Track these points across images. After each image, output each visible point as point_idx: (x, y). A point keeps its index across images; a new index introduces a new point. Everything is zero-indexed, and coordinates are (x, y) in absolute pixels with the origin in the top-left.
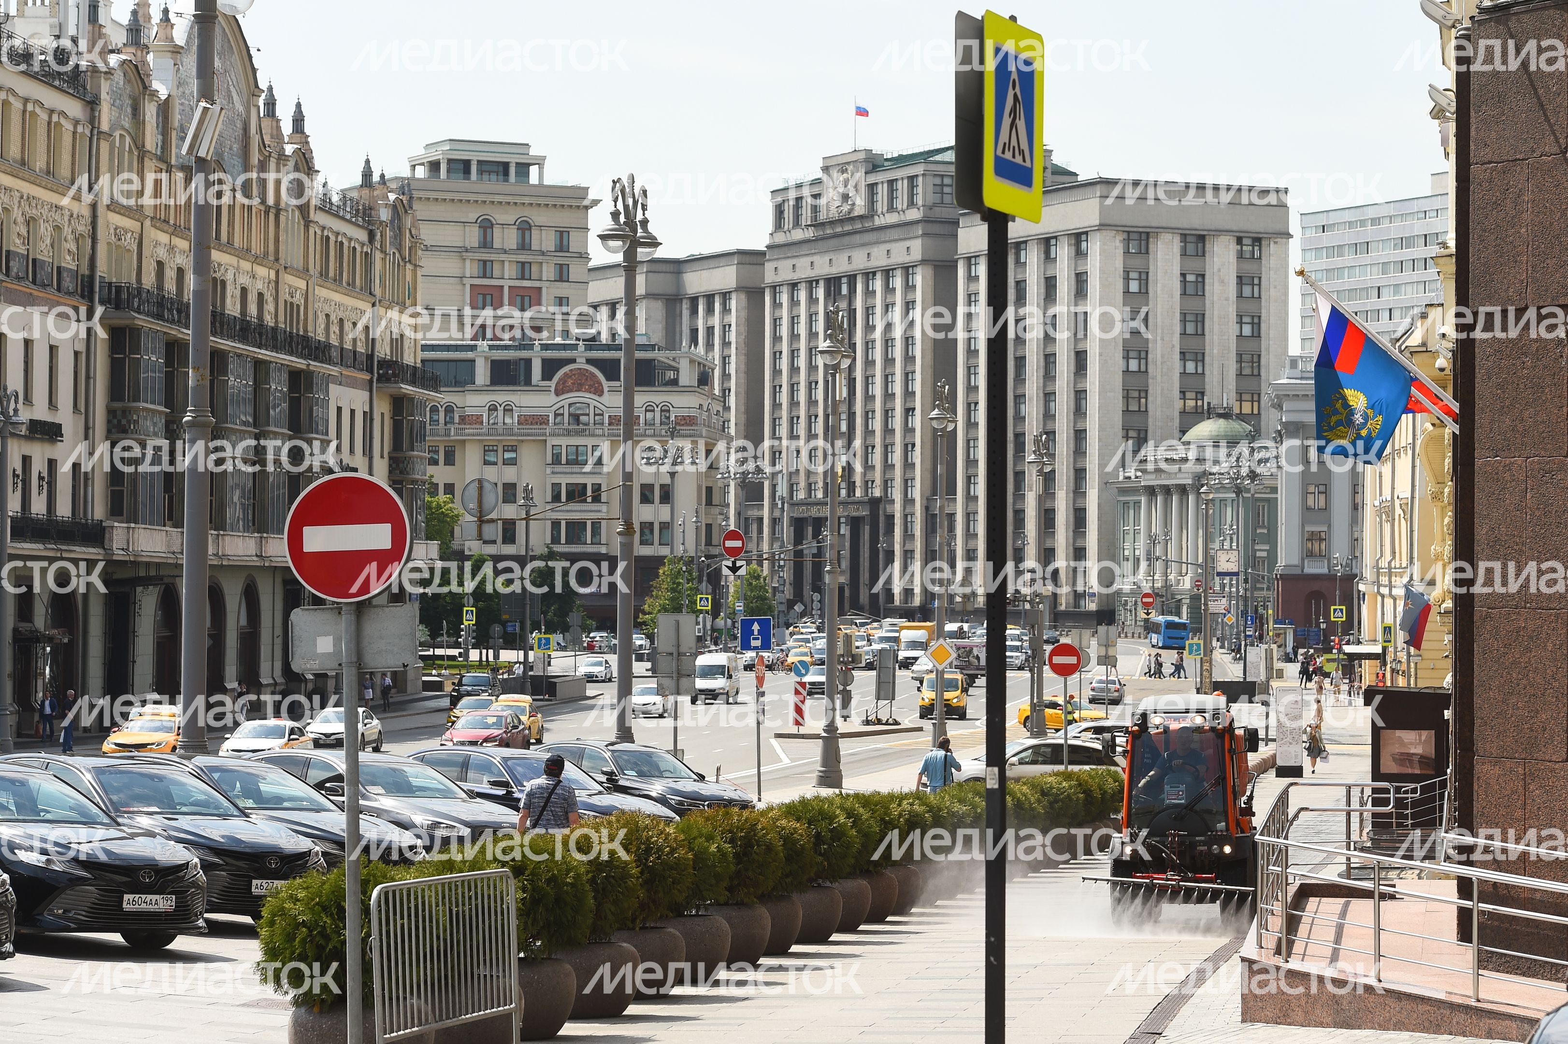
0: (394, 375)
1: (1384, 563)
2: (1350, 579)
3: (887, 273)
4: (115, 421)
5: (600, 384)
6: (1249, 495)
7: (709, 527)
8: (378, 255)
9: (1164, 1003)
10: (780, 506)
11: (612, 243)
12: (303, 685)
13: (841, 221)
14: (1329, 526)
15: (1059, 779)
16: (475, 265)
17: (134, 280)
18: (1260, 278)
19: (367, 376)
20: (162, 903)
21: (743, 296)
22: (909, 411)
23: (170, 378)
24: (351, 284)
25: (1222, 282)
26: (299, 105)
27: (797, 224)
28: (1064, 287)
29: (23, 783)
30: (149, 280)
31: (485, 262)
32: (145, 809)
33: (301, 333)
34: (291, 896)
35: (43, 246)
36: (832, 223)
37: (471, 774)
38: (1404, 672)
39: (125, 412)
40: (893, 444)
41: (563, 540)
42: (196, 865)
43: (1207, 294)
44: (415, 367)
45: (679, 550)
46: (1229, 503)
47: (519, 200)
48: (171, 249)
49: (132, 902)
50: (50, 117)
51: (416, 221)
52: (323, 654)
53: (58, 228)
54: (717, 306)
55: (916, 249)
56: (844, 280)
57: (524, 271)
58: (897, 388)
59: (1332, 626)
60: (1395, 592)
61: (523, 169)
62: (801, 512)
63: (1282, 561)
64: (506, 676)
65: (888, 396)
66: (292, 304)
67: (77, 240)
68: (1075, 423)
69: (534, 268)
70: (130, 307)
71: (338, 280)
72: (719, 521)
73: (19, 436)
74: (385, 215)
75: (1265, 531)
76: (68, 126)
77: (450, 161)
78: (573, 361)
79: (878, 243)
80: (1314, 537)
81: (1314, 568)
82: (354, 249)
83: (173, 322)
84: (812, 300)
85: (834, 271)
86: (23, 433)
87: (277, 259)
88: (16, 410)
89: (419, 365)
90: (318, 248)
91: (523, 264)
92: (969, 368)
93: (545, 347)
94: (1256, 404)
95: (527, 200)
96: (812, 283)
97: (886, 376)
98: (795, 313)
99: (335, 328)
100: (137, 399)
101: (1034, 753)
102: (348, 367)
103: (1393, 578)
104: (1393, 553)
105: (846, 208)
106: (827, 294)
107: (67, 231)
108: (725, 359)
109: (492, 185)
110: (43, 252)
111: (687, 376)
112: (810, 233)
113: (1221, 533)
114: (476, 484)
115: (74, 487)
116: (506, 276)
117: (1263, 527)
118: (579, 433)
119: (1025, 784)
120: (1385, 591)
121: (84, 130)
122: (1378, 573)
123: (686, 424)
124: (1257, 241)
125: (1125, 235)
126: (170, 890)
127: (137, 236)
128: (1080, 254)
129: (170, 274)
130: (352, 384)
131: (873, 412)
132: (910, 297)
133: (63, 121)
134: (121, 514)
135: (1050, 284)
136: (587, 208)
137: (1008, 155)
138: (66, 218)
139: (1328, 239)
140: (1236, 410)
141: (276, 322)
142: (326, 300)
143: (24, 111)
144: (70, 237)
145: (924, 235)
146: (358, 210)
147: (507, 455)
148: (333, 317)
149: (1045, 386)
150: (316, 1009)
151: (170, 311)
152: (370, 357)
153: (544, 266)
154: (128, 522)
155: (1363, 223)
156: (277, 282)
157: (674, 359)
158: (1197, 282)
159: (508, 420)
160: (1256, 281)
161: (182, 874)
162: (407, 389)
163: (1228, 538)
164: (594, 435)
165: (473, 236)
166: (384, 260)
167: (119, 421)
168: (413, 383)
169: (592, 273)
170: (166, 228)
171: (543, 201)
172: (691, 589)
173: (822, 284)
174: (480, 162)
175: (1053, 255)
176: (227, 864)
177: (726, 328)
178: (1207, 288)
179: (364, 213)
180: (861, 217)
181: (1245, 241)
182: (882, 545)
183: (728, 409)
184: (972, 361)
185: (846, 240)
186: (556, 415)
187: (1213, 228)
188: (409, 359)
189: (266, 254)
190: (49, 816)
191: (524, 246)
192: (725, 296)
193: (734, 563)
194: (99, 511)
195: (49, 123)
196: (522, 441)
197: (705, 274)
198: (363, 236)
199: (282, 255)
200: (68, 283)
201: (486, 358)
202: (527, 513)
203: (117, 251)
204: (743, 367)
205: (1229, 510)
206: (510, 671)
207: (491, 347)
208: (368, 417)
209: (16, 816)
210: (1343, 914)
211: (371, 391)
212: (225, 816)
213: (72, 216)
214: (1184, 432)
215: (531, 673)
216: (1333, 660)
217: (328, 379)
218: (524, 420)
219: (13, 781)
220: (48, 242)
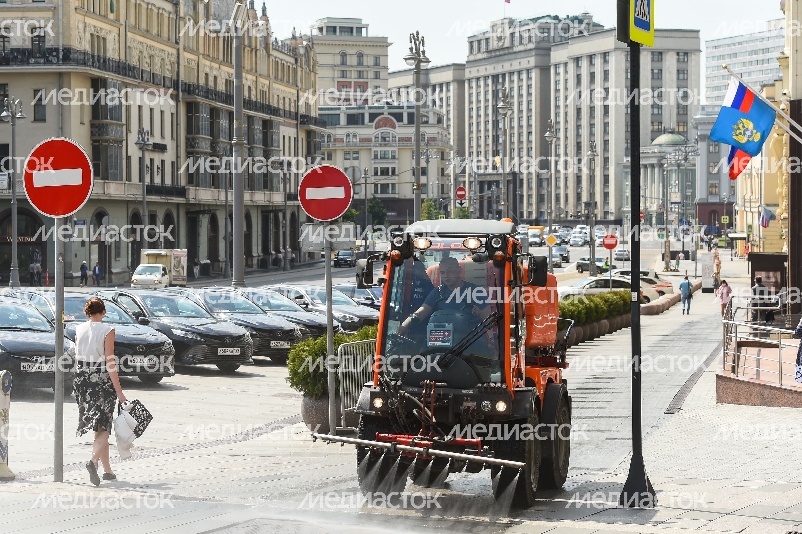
0: (307, 121)
1: (747, 197)
2: (731, 204)
3: (519, 72)
4: (189, 143)
5: (394, 124)
6: (684, 168)
7: (443, 185)
8: (299, 69)
9: (678, 394)
10: (474, 176)
11: (409, 61)
12: (271, 256)
13: (499, 50)
14: (720, 181)
15: (612, 295)
16: (339, 73)
17: (196, 81)
18: (687, 71)
19: (295, 122)
20: (235, 352)
21: (456, 84)
22: (529, 133)
23: (212, 124)
24: (288, 82)
25: (670, 73)
26: (264, 4)
27: (479, 51)
28: (599, 77)
29: (173, 300)
30: (202, 82)
31: (343, 71)
32: (224, 311)
33: (267, 103)
34: (301, 349)
35: (157, 67)
36: (495, 51)
37: (356, 295)
38: (757, 246)
39: (194, 139)
40: (522, 148)
41: (379, 192)
42: (248, 336)
43: (663, 78)
44: (316, 118)
45: (431, 196)
46: (674, 171)
47: (357, 43)
48: (211, 68)
49: (222, 351)
50: (158, 11)
51: (315, 54)
52: (315, 244)
53: (163, 59)
54: (444, 88)
55: (531, 61)
56: (500, 76)
57: (360, 74)
58: (524, 123)
59: (722, 226)
60: (753, 210)
61: (359, 30)
62: (482, 179)
63: (698, 198)
64: (357, 251)
65: (520, 127)
66: (263, 91)
67: (171, 64)
68: (604, 137)
69: (365, 74)
70: (194, 93)
71: (282, 80)
72: (447, 183)
73: (148, 150)
74: (302, 51)
75: (690, 183)
76: (166, 15)
77: (327, 27)
78: (382, 114)
79: (515, 59)
80: (713, 186)
81: (712, 200)
82: (289, 66)
83: (213, 100)
84: (486, 85)
85: (496, 72)
86: (150, 149)
87: (256, 72)
88: (148, 139)
89: (317, 117)
90: (274, 66)
91: (360, 72)
92: (556, 114)
93: (370, 108)
94: (685, 127)
95: (361, 44)
96: (486, 78)
97: (519, 118)
98: (478, 91)
99: (281, 101)
100: (198, 133)
101: (596, 283)
102: (287, 118)
103: (752, 204)
104: (752, 192)
105: (501, 44)
106: (493, 82)
107: (167, 61)
108: (448, 112)
109: (346, 37)
110: (157, 70)
111: (432, 120)
112: (485, 55)
113: (671, 185)
114: (352, 169)
115: (172, 172)
116: (353, 77)
117: (689, 182)
118: (386, 145)
119: (597, 297)
120: (748, 209)
121: (173, 16)
122: (745, 202)
123: (432, 141)
124: (686, 54)
125: (626, 53)
126: (238, 346)
127: (196, 62)
128: (606, 61)
129: (211, 79)
130: (289, 125)
131: (514, 134)
132: (529, 83)
133: (164, 13)
134: (192, 183)
135: (592, 76)
136: (387, 46)
137: (640, 17)
138: (166, 55)
139: (718, 52)
140: (677, 130)
141: (257, 99)
142: (278, 89)
143: (147, 8)
144: (168, 63)
145: (536, 55)
146: (290, 49)
147: (355, 155)
148: (280, 96)
149: (590, 121)
150: (314, 398)
151: (212, 95)
152: (297, 114)
153: (369, 72)
154: (196, 186)
155: (734, 44)
156: (256, 82)
157: (427, 112)
158: (658, 73)
159: (355, 140)
160: (685, 72)
161: (242, 339)
162: (313, 127)
163: (674, 187)
164: (392, 146)
165: (338, 60)
166: (302, 71)
167: (191, 143)
168: (315, 124)
169: (390, 75)
170: (209, 59)
171: (368, 44)
172: (436, 213)
173: (490, 78)
174: (340, 27)
175: (593, 63)
176: (260, 335)
177: (448, 98)
178: (663, 75)
179: (293, 51)
180: (507, 48)
181: (680, 54)
182: (518, 192)
183: (449, 134)
184: (557, 111)
185: (501, 58)
186: (376, 138)
187: (666, 48)
188: (313, 114)
189: (252, 69)
190: (184, 315)
191: (360, 64)
192: (448, 84)
193: (461, 201)
194: (183, 182)
195: (158, 13)
196: (361, 149)
197: (439, 74)
198: (292, 60)
199: (258, 69)
200: (168, 83)
201: (345, 113)
202: (366, 181)
203: (188, 69)
204: (456, 115)
205: (674, 174)
206: (359, 250)
207: (347, 108)
208: (296, 140)
209: (170, 315)
210: (759, 355)
211: (297, 128)
212: (257, 314)
213: (169, 54)
214: (653, 140)
215: (368, 250)
216: (723, 241)
217: (279, 123)
218: (362, 140)
219: (169, 300)
220: (159, 65)
